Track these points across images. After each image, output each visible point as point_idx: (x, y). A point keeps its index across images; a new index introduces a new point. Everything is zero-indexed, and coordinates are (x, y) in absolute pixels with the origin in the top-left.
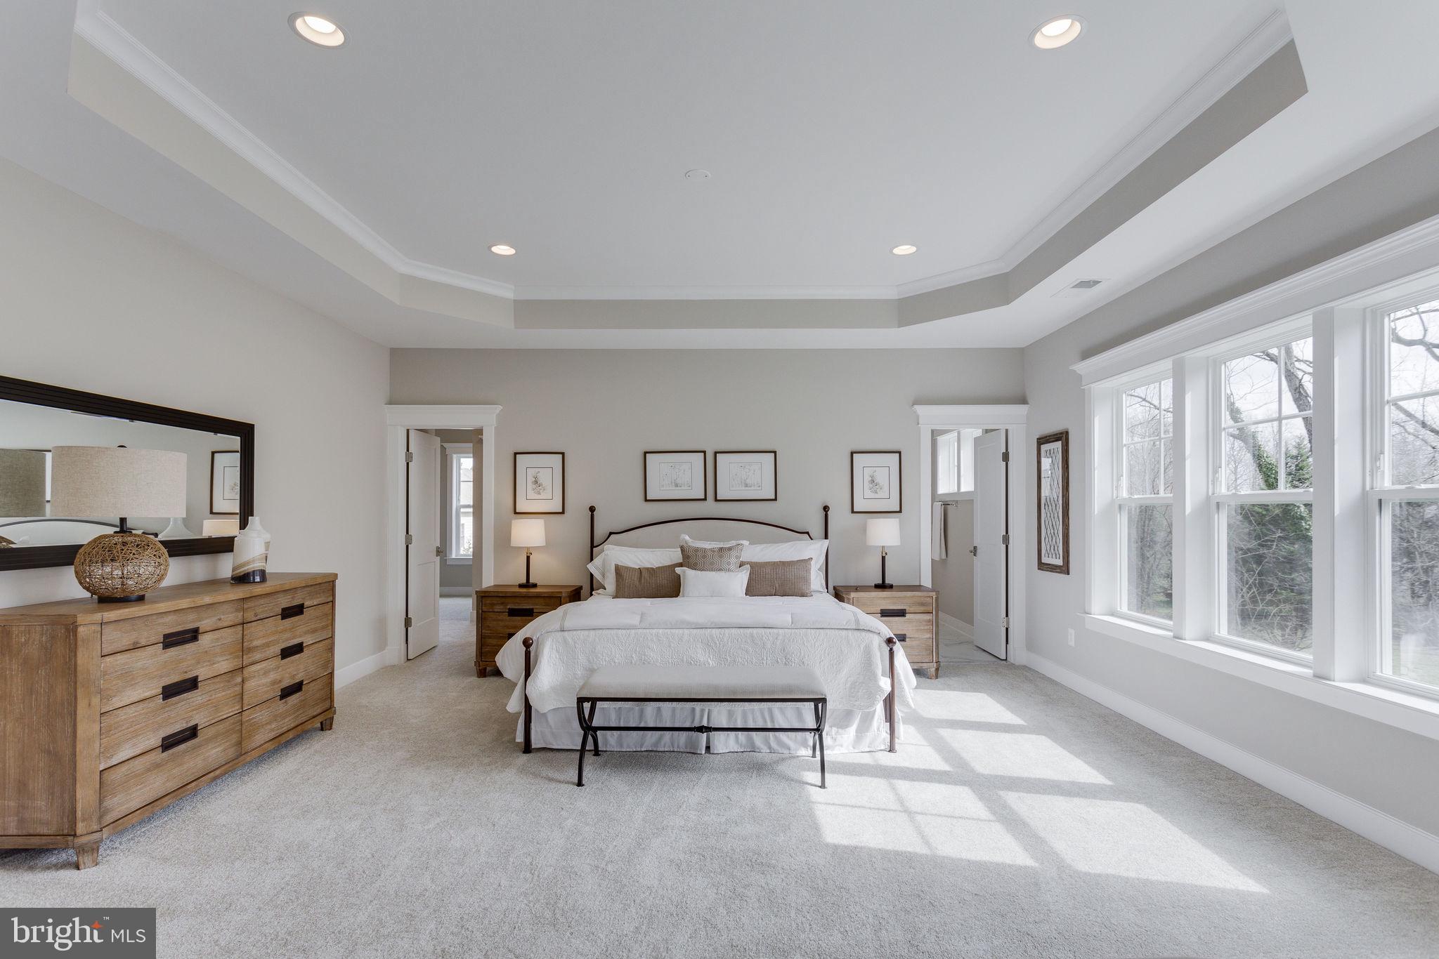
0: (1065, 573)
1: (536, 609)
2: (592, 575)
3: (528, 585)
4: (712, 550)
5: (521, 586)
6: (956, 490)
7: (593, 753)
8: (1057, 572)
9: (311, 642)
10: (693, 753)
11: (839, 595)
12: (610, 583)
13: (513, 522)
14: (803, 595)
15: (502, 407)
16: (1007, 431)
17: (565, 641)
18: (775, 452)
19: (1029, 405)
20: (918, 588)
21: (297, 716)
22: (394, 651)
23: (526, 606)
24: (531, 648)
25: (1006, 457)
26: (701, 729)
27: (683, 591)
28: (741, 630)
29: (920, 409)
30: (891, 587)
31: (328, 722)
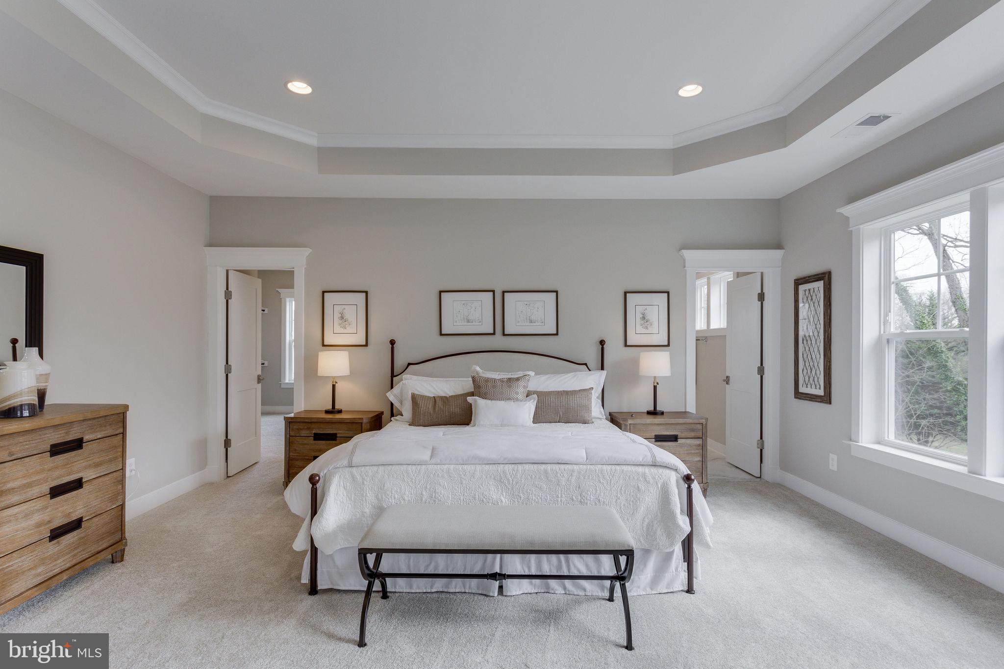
0: (826, 403)
1: (339, 433)
2: (392, 404)
3: (333, 411)
4: (501, 381)
5: (327, 412)
6: (706, 328)
7: (381, 594)
8: (817, 401)
9: (94, 477)
10: (485, 595)
11: (614, 419)
12: (407, 410)
13: (319, 353)
14: (585, 423)
15: (311, 250)
16: (762, 274)
17: (353, 477)
18: (557, 292)
19: (784, 251)
20: (684, 414)
21: (75, 555)
22: (215, 468)
23: (329, 431)
24: (318, 485)
25: (761, 297)
26: (494, 576)
27: (475, 421)
28: (535, 466)
29: (688, 254)
30: (662, 413)
31: (119, 554)
